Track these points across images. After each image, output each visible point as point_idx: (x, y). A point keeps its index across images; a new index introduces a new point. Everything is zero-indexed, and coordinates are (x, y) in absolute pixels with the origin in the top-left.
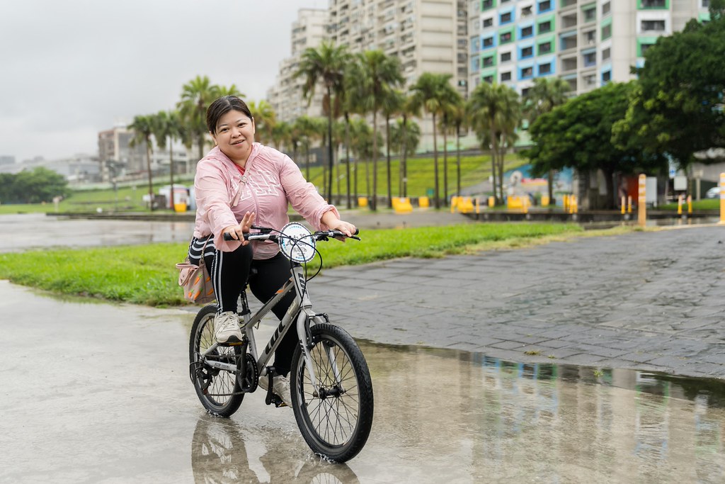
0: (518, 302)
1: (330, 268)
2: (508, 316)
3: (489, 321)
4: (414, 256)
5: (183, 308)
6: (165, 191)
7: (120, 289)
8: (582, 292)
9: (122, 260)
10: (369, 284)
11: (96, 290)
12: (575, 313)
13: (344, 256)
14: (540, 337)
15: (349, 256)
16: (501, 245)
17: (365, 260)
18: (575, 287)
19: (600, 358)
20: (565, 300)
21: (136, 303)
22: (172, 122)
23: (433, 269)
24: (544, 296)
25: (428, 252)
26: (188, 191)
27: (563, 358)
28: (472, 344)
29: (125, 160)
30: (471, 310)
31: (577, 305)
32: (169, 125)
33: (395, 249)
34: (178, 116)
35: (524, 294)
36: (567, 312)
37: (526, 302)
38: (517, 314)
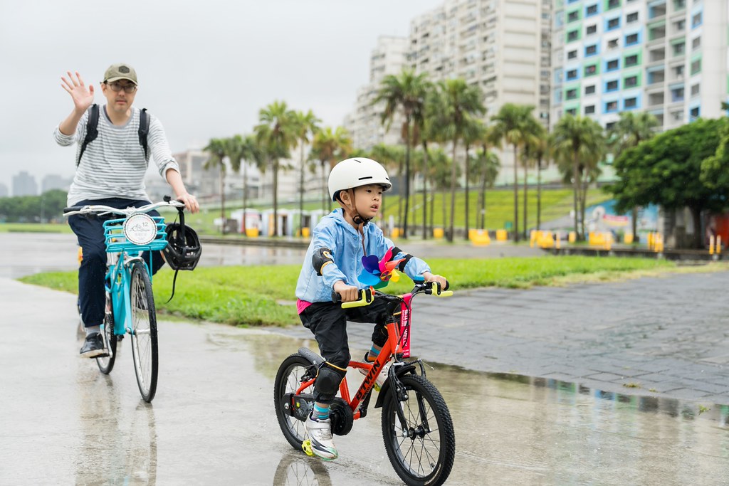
0: (612, 334)
2: (603, 348)
3: (584, 352)
4: (500, 286)
5: (265, 328)
6: (237, 215)
7: (199, 308)
8: (680, 327)
9: (200, 279)
10: (456, 312)
11: (175, 308)
12: (674, 347)
14: (639, 371)
16: (590, 278)
18: (672, 322)
19: (705, 394)
20: (661, 334)
21: (216, 322)
22: (247, 146)
24: (639, 330)
25: (514, 283)
26: (261, 216)
27: (664, 392)
28: (568, 374)
29: (197, 183)
30: (564, 341)
31: (676, 340)
32: (244, 148)
34: (254, 140)
35: (618, 327)
36: (665, 347)
37: (621, 335)
38: (613, 346)
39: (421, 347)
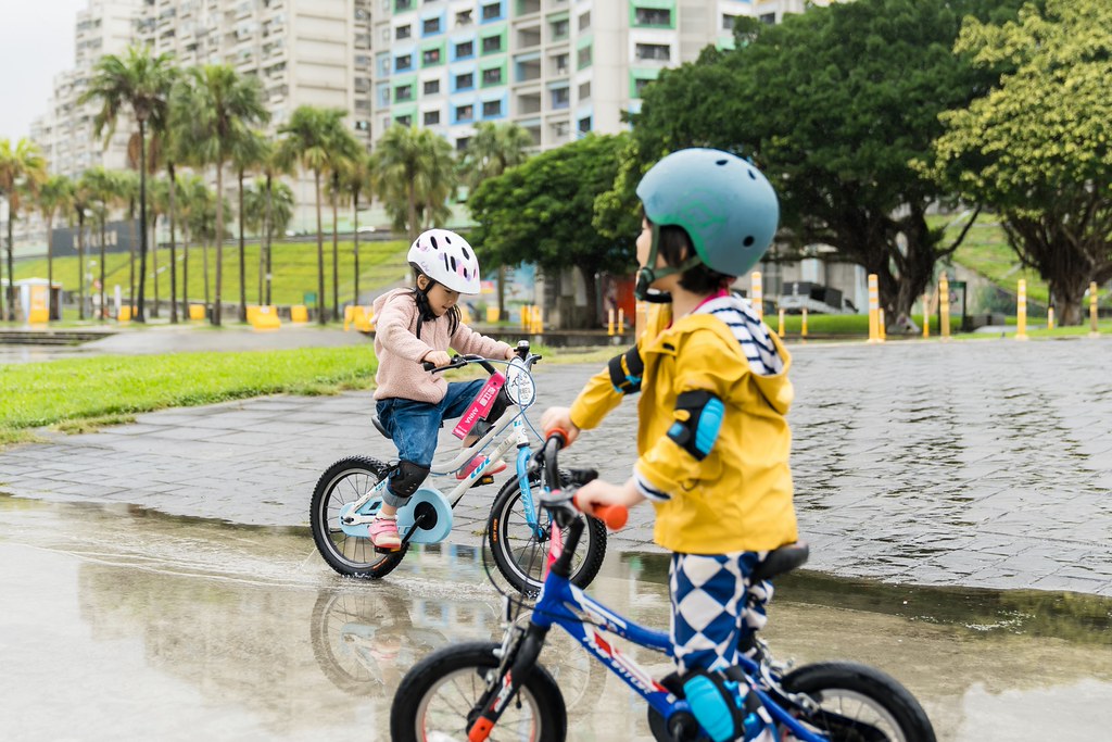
1: (151, 410)
4: (291, 392)
10: (219, 436)
13: (174, 392)
15: (182, 394)
17: (210, 398)
23: (322, 412)
25: (313, 387)
33: (259, 381)
39: (161, 493)
